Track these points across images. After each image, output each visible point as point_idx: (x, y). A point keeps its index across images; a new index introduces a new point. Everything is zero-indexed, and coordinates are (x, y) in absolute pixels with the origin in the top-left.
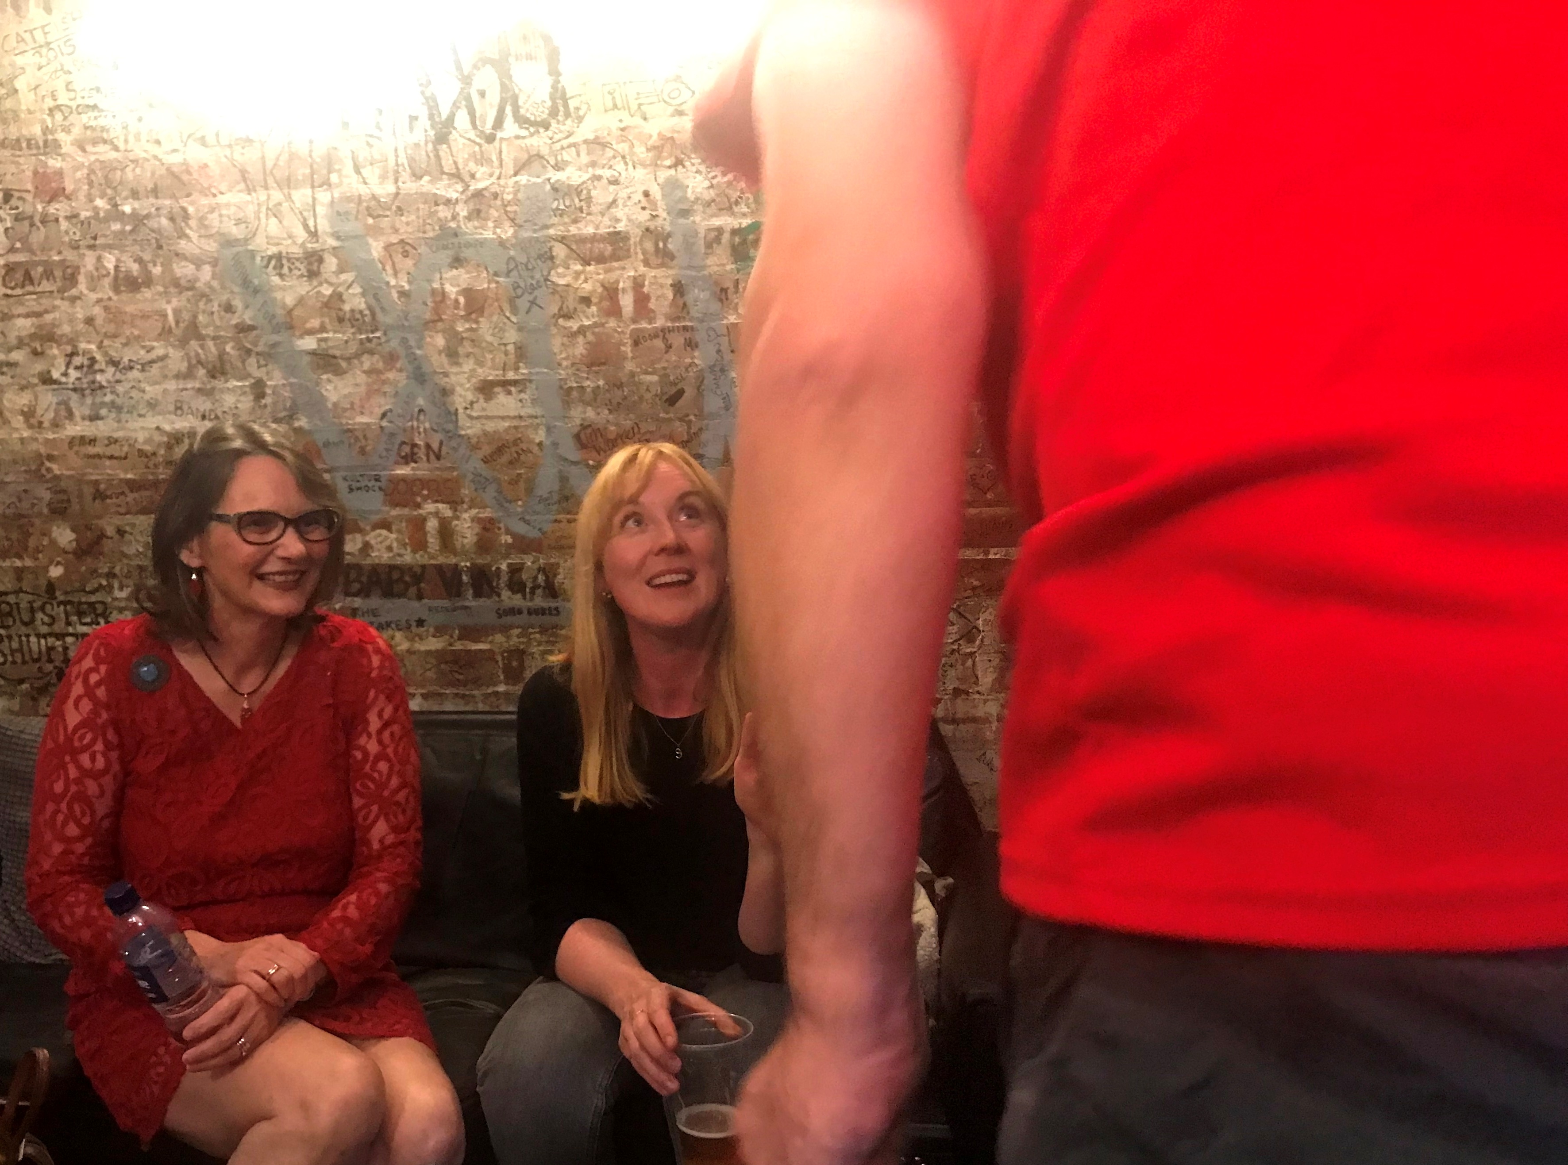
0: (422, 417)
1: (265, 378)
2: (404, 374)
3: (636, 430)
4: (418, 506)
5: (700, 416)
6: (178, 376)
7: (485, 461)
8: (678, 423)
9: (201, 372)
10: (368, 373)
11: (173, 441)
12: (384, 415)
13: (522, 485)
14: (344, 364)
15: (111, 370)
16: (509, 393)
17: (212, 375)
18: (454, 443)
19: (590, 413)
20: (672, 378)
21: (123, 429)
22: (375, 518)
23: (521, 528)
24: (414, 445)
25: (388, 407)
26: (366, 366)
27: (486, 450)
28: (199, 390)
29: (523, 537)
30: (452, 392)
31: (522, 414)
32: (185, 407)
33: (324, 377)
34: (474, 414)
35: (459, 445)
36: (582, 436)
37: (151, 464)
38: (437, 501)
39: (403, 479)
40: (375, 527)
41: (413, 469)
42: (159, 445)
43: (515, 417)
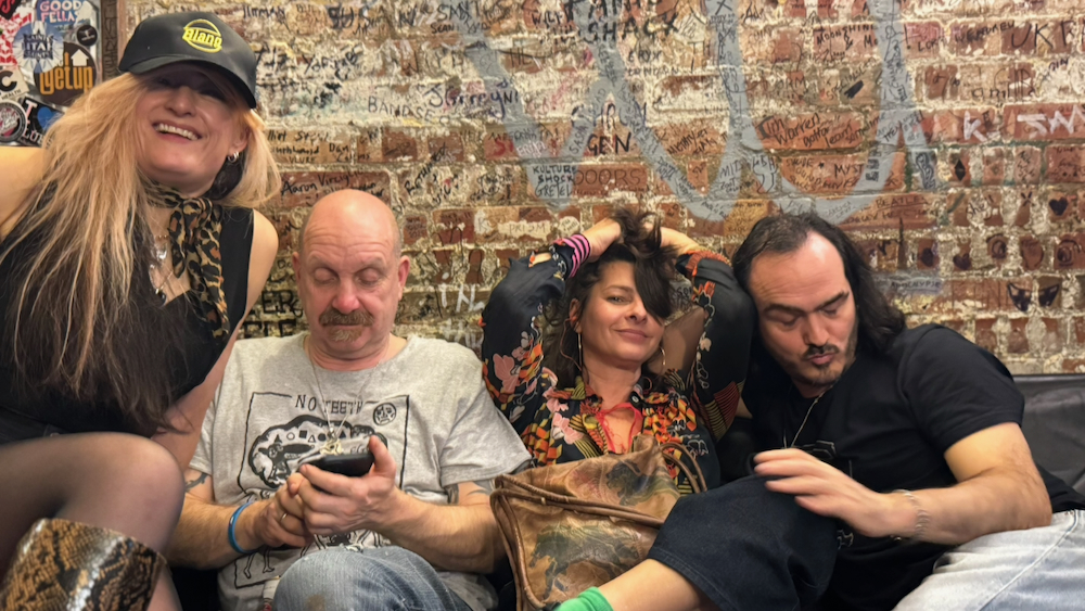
0: (611, 112)
1: (460, 76)
2: (596, 71)
3: (816, 120)
4: (606, 194)
5: (877, 106)
6: (372, 73)
7: (671, 151)
8: (855, 114)
9: (397, 69)
10: (561, 71)
11: (366, 136)
12: (575, 110)
13: (705, 173)
14: (538, 63)
15: (303, 66)
16: (697, 88)
17: (407, 72)
18: (641, 135)
19: (773, 105)
20: (851, 72)
21: (315, 123)
22: (563, 206)
23: (702, 213)
24: (603, 138)
25: (578, 103)
26: (560, 64)
27: (673, 140)
28: (394, 87)
29: (705, 222)
30: (642, 88)
31: (708, 107)
32: (379, 103)
33: (519, 74)
34: (662, 108)
35: (647, 137)
36: (765, 126)
37: (343, 158)
38: (622, 190)
39: (592, 170)
40: (562, 215)
41: (602, 160)
42: (352, 139)
43: (701, 110)
